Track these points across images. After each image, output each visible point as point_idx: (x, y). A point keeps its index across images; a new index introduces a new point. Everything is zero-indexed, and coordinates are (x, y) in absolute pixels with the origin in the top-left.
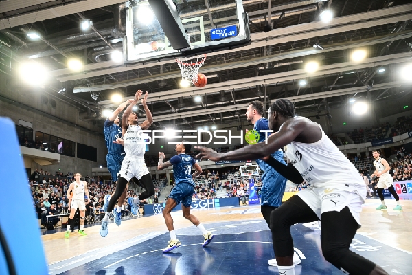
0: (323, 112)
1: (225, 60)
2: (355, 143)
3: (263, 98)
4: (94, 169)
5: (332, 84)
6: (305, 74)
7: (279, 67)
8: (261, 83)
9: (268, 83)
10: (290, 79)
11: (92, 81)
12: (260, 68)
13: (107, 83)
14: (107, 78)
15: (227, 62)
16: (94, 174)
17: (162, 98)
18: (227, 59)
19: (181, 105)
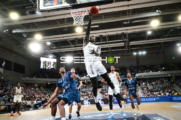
0: (161, 51)
1: (103, 17)
2: (180, 70)
3: (126, 41)
4: (23, 79)
5: (166, 34)
6: (151, 27)
7: (136, 22)
8: (124, 32)
9: (129, 32)
10: (142, 30)
11: (24, 26)
12: (125, 23)
13: (33, 28)
14: (33, 25)
15: (105, 18)
16: (23, 82)
17: (65, 38)
18: (104, 16)
19: (77, 43)
